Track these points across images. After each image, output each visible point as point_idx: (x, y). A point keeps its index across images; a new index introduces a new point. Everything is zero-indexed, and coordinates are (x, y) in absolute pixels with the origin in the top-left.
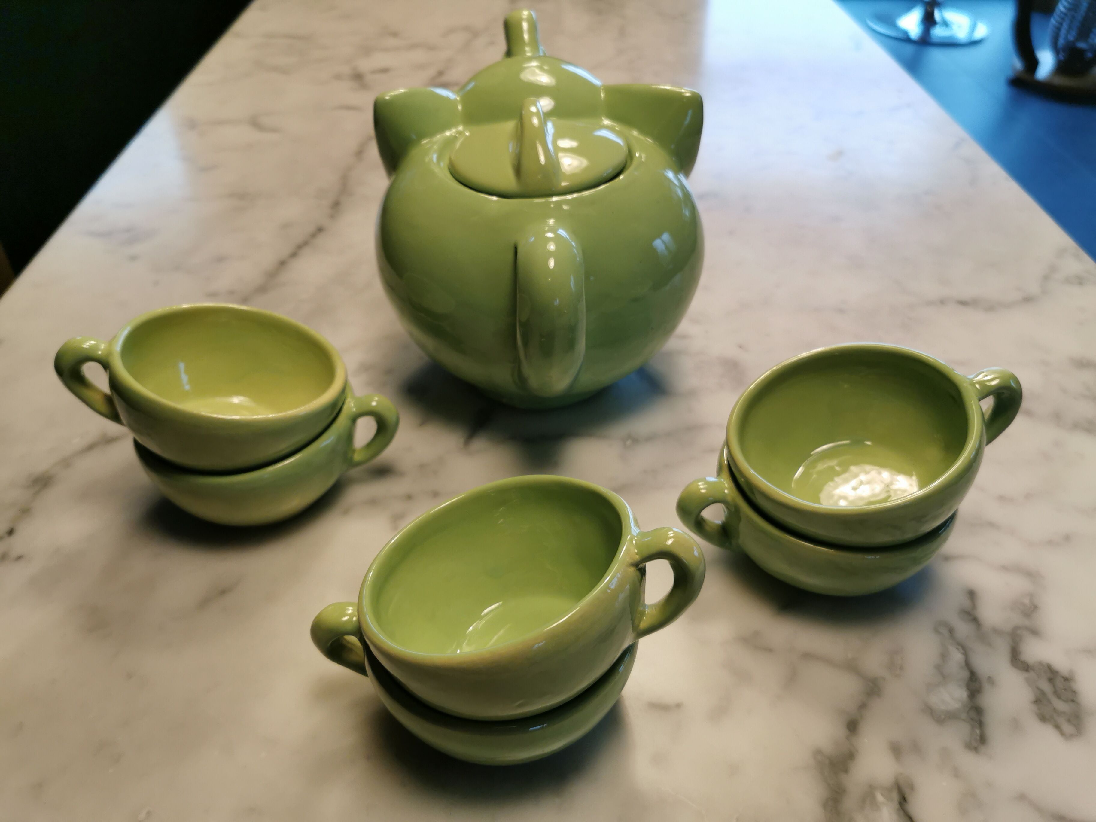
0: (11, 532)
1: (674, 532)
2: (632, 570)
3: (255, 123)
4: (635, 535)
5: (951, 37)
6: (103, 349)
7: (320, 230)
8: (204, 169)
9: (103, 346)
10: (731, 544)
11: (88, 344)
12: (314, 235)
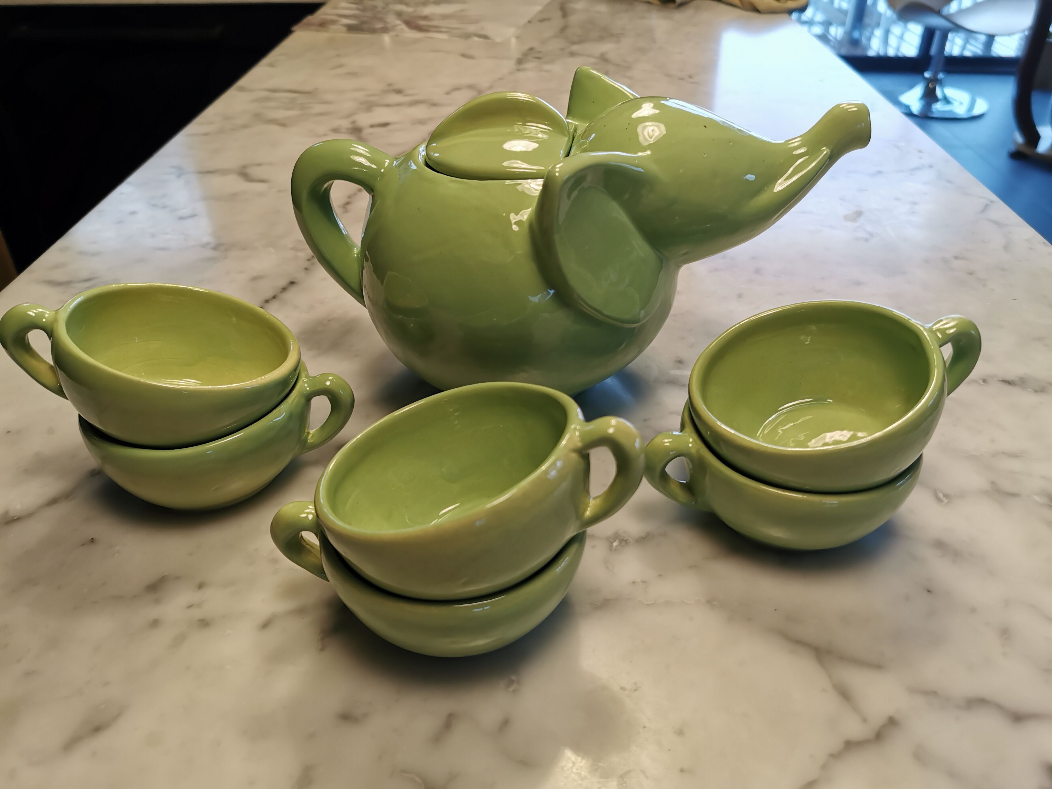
1: (618, 421)
2: (574, 456)
3: (244, 175)
4: (578, 424)
5: (951, 112)
6: (48, 317)
7: (292, 283)
8: (181, 218)
9: (48, 314)
10: (696, 502)
11: (35, 311)
12: (284, 289)
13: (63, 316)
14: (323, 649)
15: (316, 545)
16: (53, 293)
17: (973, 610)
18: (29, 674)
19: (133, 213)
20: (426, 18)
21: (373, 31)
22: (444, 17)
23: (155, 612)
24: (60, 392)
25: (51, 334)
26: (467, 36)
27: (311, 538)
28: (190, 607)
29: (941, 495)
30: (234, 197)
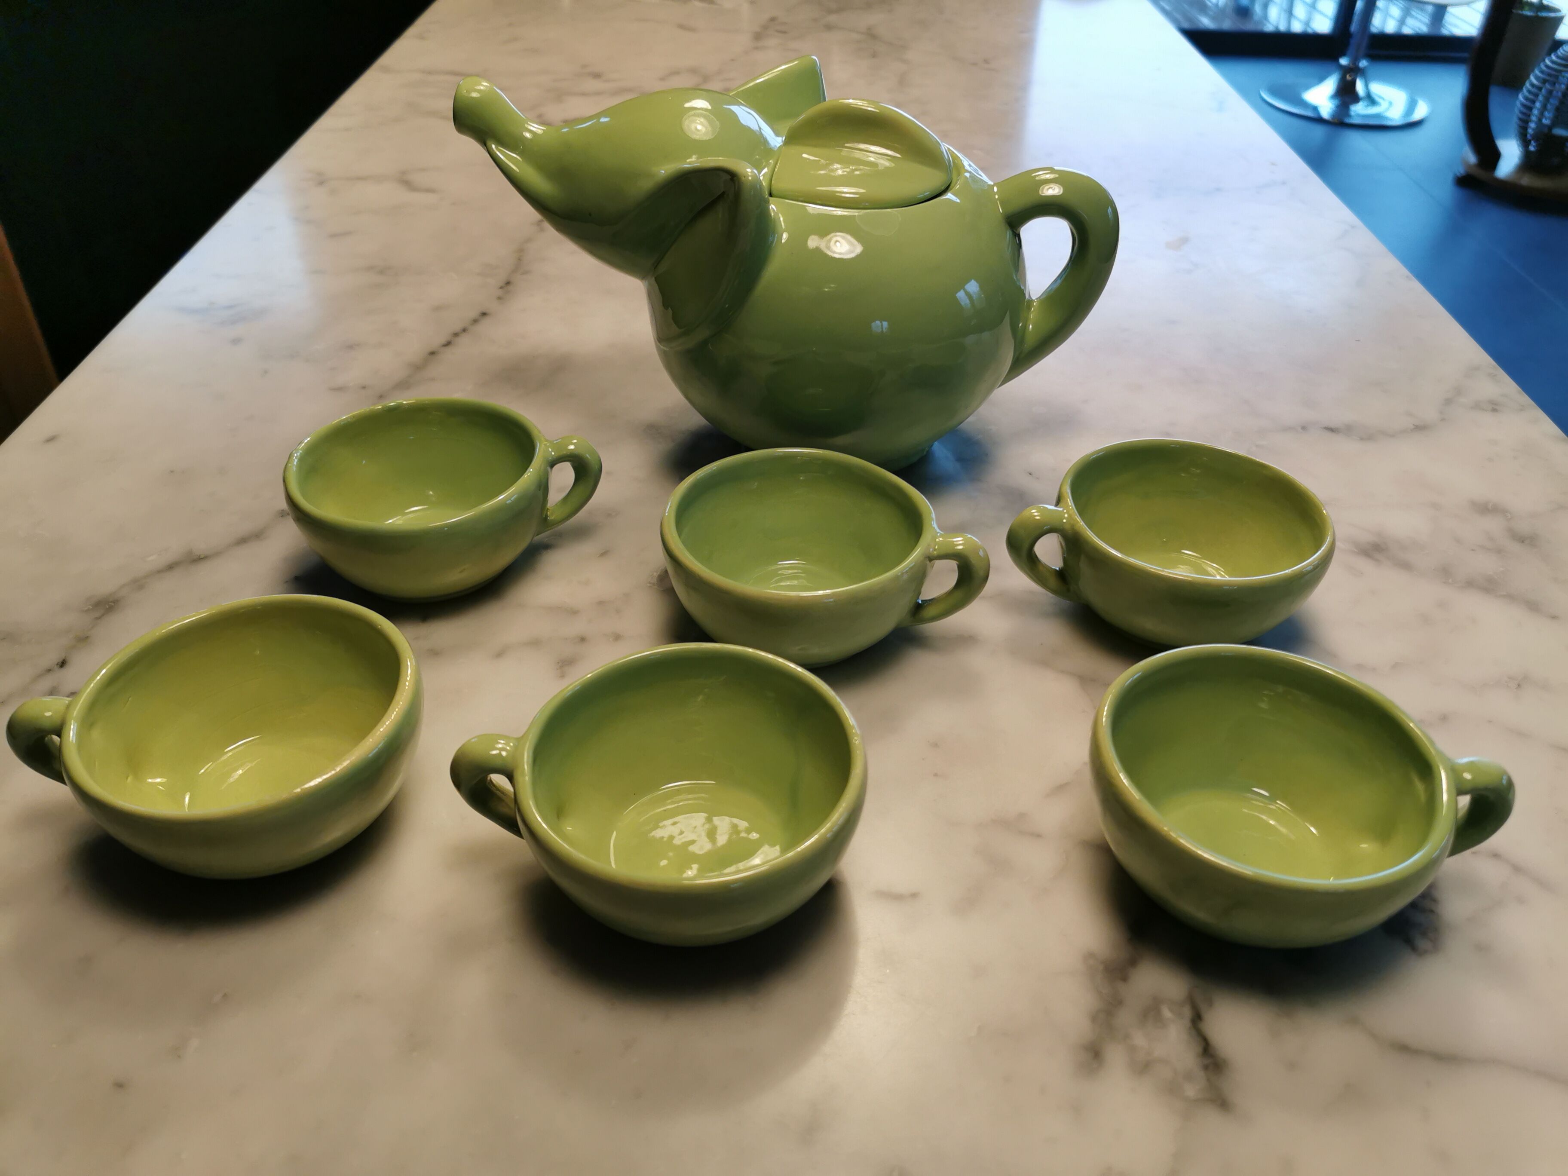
0: (63, 664)
3: (406, 182)
5: (1378, 116)
7: (484, 314)
12: (475, 321)
30: (398, 210)
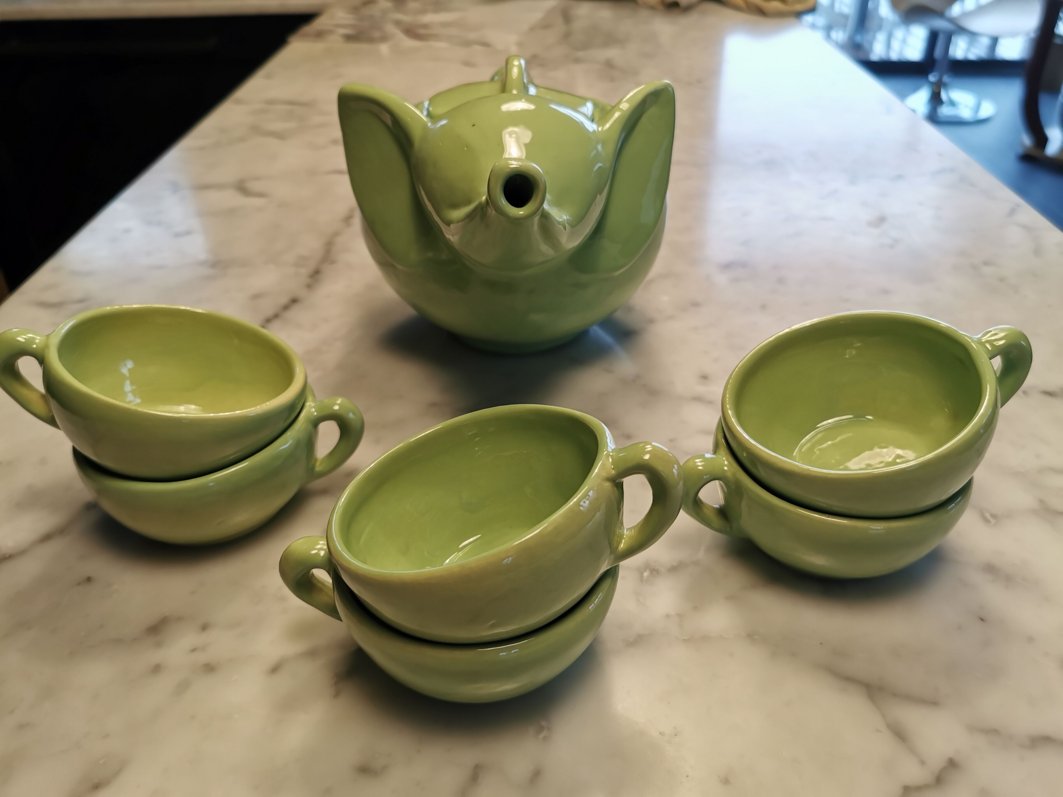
1: (653, 446)
2: (608, 485)
3: (242, 189)
4: (610, 450)
5: (956, 117)
6: (39, 342)
7: (294, 301)
8: (178, 235)
9: (38, 339)
10: (731, 527)
11: (24, 337)
12: (286, 307)
13: (55, 341)
14: (337, 695)
15: (328, 582)
16: (44, 315)
17: (1031, 640)
18: (22, 727)
19: (127, 231)
20: (425, 26)
21: (371, 40)
22: (445, 25)
23: (156, 656)
24: (52, 422)
25: (42, 360)
26: (468, 44)
27: (322, 575)
28: (193, 650)
29: (988, 515)
30: (231, 212)
